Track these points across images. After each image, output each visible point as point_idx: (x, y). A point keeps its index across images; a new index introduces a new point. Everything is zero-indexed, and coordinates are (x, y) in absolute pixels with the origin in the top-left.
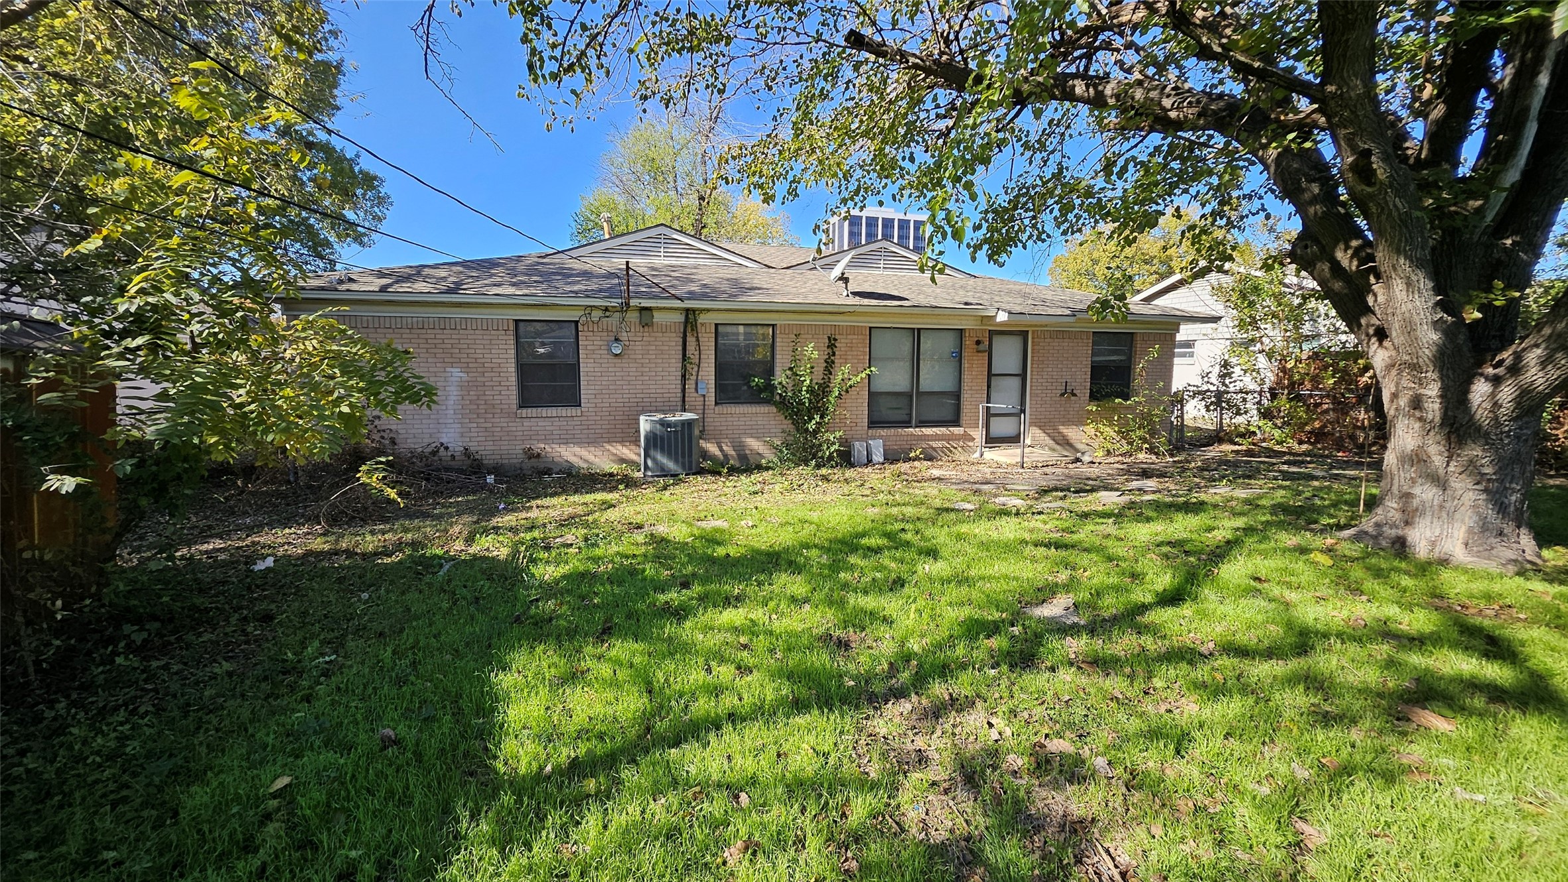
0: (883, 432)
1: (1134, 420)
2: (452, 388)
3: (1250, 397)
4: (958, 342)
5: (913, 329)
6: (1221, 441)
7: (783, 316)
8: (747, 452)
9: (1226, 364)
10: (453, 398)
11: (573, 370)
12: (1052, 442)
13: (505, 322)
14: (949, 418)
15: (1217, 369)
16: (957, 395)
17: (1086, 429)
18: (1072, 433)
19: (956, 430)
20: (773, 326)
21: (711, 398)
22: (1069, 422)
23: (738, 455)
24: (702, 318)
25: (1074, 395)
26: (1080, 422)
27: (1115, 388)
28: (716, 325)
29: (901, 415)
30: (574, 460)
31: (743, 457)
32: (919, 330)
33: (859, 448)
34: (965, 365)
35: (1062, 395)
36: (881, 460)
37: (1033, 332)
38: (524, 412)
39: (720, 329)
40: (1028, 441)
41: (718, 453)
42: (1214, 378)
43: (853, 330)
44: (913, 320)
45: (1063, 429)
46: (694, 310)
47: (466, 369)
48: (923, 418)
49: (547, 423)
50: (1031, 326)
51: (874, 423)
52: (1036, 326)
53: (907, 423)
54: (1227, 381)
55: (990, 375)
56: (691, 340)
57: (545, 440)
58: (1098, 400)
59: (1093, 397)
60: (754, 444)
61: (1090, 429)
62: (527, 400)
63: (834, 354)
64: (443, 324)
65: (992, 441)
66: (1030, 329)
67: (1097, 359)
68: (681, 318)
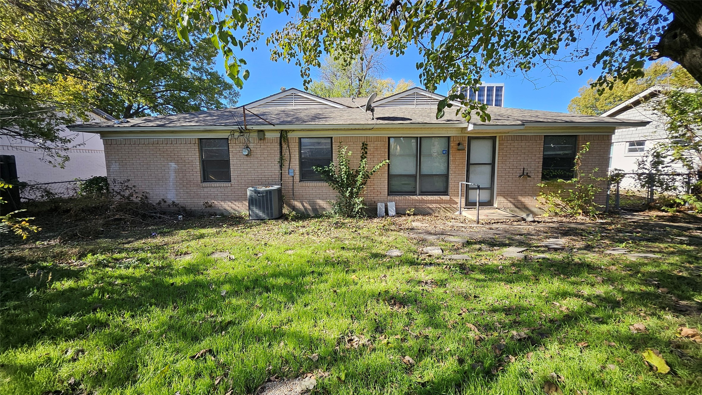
0: (397, 198)
1: (574, 194)
2: (172, 173)
3: (678, 178)
4: (447, 144)
5: (417, 137)
6: (651, 208)
7: (336, 132)
8: (318, 207)
9: (658, 155)
10: (172, 177)
11: (227, 163)
12: (512, 206)
13: (194, 140)
14: (442, 190)
15: (650, 158)
16: (446, 177)
17: (538, 198)
18: (528, 201)
19: (444, 198)
20: (332, 138)
21: (297, 178)
22: (526, 194)
23: (313, 209)
24: (290, 135)
25: (529, 177)
26: (534, 193)
27: (560, 172)
28: (300, 138)
29: (409, 188)
30: (228, 208)
31: (315, 210)
32: (420, 137)
33: (381, 207)
34: (451, 158)
35: (520, 176)
36: (394, 214)
37: (500, 136)
38: (205, 184)
39: (302, 140)
40: (496, 205)
41: (301, 207)
42: (648, 165)
43: (378, 139)
44: (416, 132)
45: (521, 198)
46: (286, 131)
47: (177, 163)
48: (424, 190)
49: (215, 190)
50: (497, 133)
51: (391, 192)
52: (500, 133)
53: (414, 193)
54: (660, 167)
55: (469, 164)
56: (285, 146)
57: (215, 199)
58: (548, 179)
59: (544, 177)
60: (322, 203)
61: (542, 199)
62: (205, 179)
63: (366, 153)
64: (167, 142)
65: (470, 204)
66: (497, 135)
67: (546, 153)
68: (278, 135)
